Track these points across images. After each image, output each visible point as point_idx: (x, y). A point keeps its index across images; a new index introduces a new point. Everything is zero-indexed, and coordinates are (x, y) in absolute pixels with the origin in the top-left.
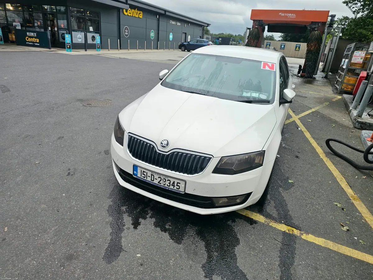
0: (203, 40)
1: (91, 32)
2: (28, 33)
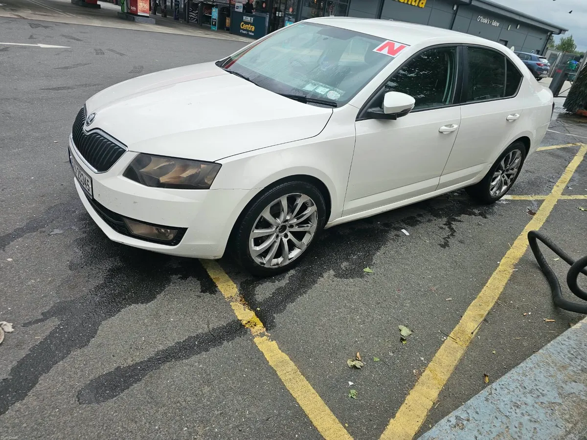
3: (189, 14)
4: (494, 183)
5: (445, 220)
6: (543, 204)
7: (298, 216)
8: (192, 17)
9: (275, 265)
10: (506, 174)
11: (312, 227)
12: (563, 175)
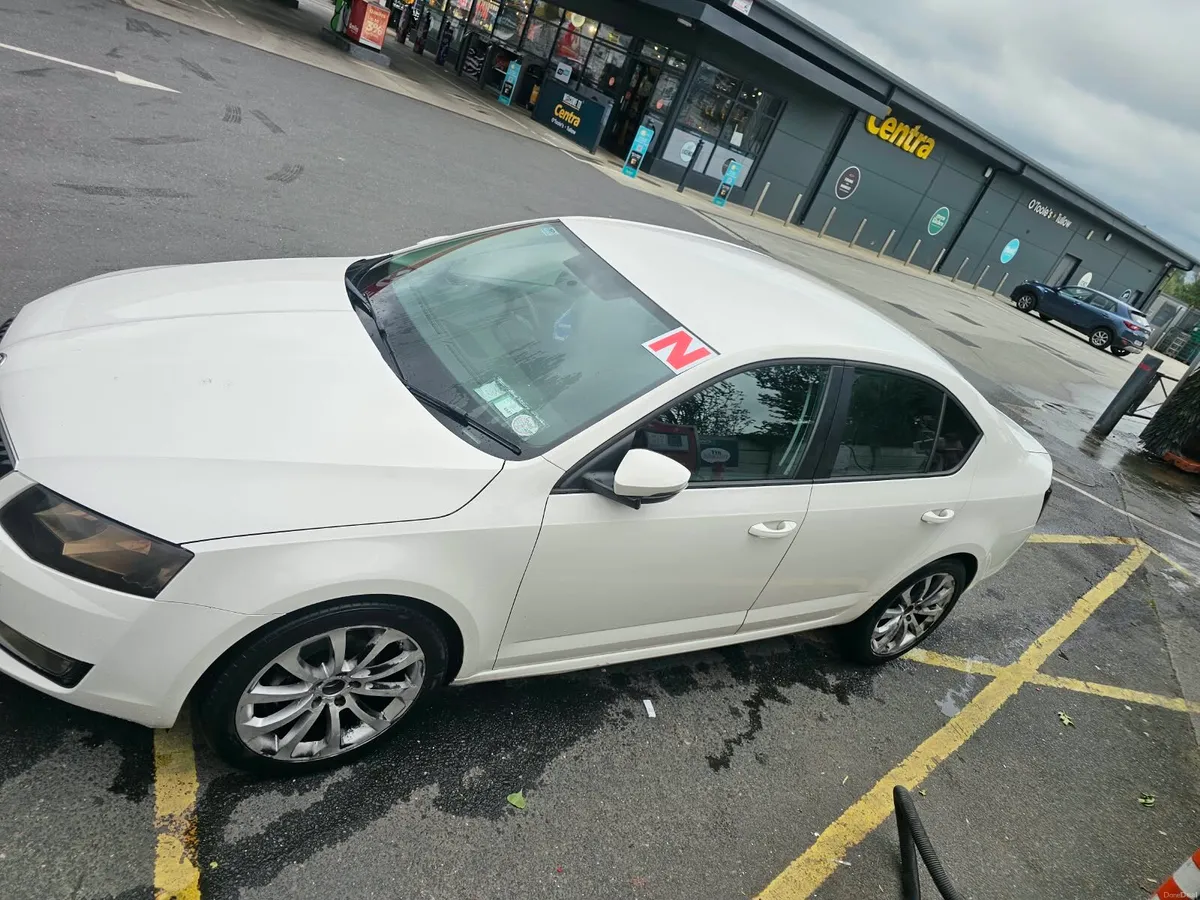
0: (1116, 304)
1: (730, 147)
2: (566, 96)
3: (465, 59)
4: (882, 629)
5: (753, 689)
6: (987, 688)
7: (377, 665)
8: (469, 67)
9: (302, 756)
10: (915, 615)
11: (408, 690)
12: (1065, 617)
